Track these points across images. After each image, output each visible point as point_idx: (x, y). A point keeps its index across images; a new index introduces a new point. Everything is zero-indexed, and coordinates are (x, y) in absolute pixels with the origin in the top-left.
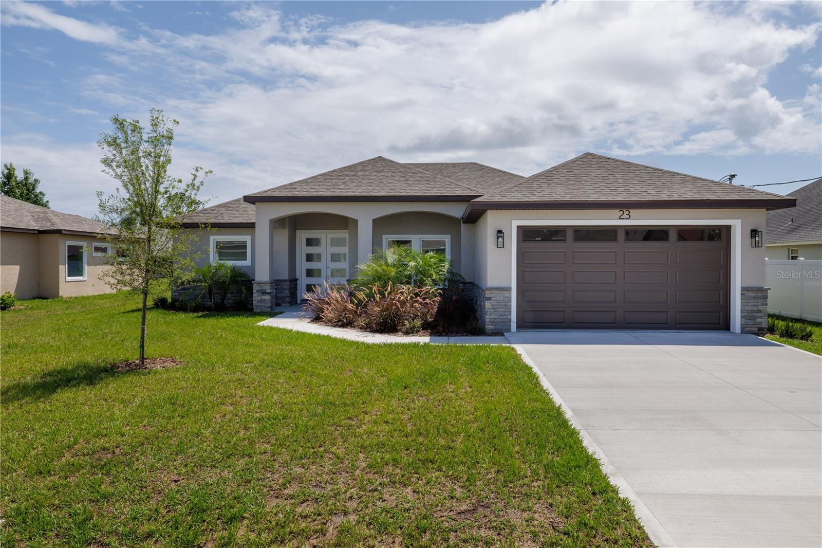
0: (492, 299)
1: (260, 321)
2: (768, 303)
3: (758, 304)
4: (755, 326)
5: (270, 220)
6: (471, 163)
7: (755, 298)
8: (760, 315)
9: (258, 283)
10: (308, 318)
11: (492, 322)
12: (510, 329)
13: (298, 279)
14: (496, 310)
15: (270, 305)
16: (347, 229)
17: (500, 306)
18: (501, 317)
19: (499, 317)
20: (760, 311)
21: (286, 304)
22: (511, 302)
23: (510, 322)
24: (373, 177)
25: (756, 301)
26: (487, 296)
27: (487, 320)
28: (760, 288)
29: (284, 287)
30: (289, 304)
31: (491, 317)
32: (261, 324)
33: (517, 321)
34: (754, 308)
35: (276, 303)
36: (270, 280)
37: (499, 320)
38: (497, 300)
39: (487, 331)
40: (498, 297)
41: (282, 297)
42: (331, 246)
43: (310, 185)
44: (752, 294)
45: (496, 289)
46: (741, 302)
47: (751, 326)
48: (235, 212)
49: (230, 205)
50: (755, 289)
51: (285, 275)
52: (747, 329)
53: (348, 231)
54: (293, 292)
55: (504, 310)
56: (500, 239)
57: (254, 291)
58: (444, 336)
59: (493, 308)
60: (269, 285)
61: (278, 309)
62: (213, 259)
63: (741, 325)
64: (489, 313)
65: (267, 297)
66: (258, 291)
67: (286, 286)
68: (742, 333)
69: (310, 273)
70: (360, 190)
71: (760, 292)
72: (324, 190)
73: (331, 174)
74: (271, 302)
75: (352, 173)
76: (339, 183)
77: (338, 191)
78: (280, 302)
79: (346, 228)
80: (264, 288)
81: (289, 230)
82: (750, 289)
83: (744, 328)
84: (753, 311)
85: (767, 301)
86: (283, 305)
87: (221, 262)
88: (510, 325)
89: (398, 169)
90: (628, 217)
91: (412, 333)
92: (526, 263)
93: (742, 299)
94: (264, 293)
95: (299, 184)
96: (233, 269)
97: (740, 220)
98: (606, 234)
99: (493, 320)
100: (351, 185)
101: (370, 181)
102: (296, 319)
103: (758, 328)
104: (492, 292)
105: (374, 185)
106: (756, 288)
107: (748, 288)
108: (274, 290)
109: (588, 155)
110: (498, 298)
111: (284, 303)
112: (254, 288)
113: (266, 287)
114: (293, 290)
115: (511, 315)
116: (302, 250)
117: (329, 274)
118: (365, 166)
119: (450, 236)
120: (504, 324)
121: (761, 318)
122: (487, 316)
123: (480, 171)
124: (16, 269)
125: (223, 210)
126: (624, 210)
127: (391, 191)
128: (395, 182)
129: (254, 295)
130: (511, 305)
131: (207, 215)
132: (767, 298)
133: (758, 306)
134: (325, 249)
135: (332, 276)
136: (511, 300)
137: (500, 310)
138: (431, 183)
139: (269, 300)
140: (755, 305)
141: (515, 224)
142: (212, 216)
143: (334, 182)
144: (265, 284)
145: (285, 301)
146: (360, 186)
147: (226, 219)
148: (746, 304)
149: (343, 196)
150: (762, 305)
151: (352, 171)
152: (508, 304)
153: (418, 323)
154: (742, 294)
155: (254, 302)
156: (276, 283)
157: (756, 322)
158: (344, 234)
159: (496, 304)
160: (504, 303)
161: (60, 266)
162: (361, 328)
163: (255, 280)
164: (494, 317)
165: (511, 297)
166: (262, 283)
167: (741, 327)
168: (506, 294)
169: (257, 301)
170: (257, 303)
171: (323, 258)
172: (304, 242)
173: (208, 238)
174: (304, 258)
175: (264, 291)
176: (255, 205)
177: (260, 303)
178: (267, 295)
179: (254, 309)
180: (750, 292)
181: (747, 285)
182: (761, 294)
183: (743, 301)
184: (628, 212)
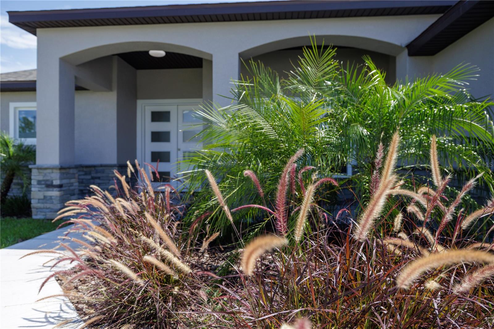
9: (39, 169)
15: (58, 206)
29: (110, 175)
36: (60, 164)
51: (109, 157)
57: (34, 182)
60: (58, 171)
62: (11, 136)
66: (39, 182)
80: (48, 178)
81: (118, 93)
94: (49, 185)
112: (33, 177)
113: (53, 175)
116: (145, 126)
129: (33, 189)
134: (176, 126)
139: (58, 198)
144: (50, 171)
155: (32, 201)
163: (35, 164)
166: (47, 169)
169: (39, 199)
170: (39, 203)
171: (173, 137)
172: (149, 117)
173: (8, 107)
174: (149, 137)
175: (49, 183)
176: (35, 34)
177: (43, 203)
178: (55, 189)
179: (34, 217)
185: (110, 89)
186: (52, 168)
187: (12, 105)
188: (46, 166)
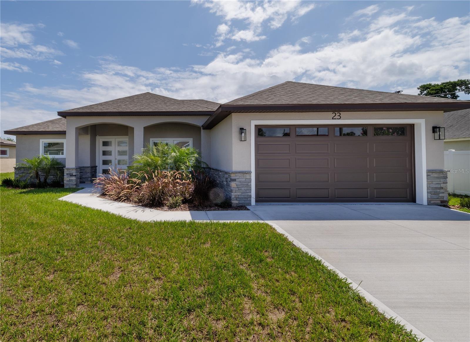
0: (237, 180)
1: (61, 196)
2: (448, 182)
3: (440, 182)
4: (438, 199)
5: (76, 128)
6: (200, 100)
7: (438, 178)
8: (442, 191)
9: (67, 169)
10: (98, 193)
11: (236, 198)
12: (251, 203)
13: (97, 166)
14: (239, 188)
15: (75, 183)
16: (128, 135)
17: (243, 186)
18: (244, 194)
19: (242, 194)
20: (442, 188)
21: (88, 182)
22: (251, 183)
23: (251, 198)
24: (144, 102)
25: (439, 180)
26: (233, 178)
27: (233, 197)
28: (442, 170)
29: (87, 171)
30: (90, 182)
31: (236, 194)
32: (61, 199)
33: (255, 198)
34: (437, 186)
35: (80, 182)
36: (75, 167)
37: (243, 197)
38: (240, 181)
39: (233, 205)
40: (241, 178)
41: (86, 177)
42: (118, 146)
43: (103, 106)
44: (436, 175)
45: (240, 172)
46: (427, 181)
47: (436, 199)
48: (57, 125)
49: (55, 121)
50: (439, 171)
51: (88, 164)
52: (432, 202)
53: (127, 137)
54: (94, 174)
55: (246, 188)
56: (243, 134)
57: (65, 174)
58: (201, 210)
59: (237, 188)
60: (75, 170)
61: (81, 186)
62: (41, 154)
63: (428, 198)
64: (234, 191)
65: (74, 178)
66: (67, 174)
67: (89, 170)
68: (428, 205)
69: (105, 162)
70: (135, 108)
71: (442, 173)
72: (112, 109)
73: (117, 101)
74: (76, 181)
75: (131, 100)
76: (122, 105)
77: (121, 109)
78: (84, 181)
79: (126, 134)
80: (71, 173)
81: (90, 135)
82: (434, 171)
83: (430, 201)
84: (436, 188)
85: (447, 180)
86: (86, 182)
87: (45, 155)
88: (251, 200)
89: (159, 98)
90: (339, 117)
91: (175, 208)
92: (260, 153)
93: (427, 179)
94: (72, 175)
95: (96, 106)
96: (53, 160)
97: (424, 119)
99: (237, 196)
100: (130, 106)
101: (142, 104)
102: (89, 194)
103: (440, 201)
104: (237, 175)
105: (144, 106)
108: (79, 173)
109: (289, 82)
110: (241, 180)
111: (88, 181)
112: (65, 172)
113: (73, 171)
114: (93, 173)
115: (251, 192)
116: (100, 148)
117: (117, 162)
118: (139, 97)
119: (192, 139)
120: (245, 199)
121: (443, 193)
122: (232, 194)
123: (206, 103)
125: (50, 124)
126: (336, 113)
127: (155, 109)
128: (158, 104)
129: (65, 177)
130: (251, 185)
131: (39, 127)
132: (447, 178)
133: (440, 184)
134: (114, 148)
135: (119, 164)
136: (251, 181)
137: (243, 188)
138: (181, 105)
140: (438, 184)
141: (254, 123)
142: (42, 127)
143: (118, 104)
144: (72, 170)
145: (88, 180)
146: (136, 107)
147: (51, 129)
148: (431, 183)
149: (124, 112)
150: (443, 183)
151: (131, 99)
152: (249, 184)
153: (180, 199)
154: (427, 175)
155: (64, 181)
156: (80, 169)
157: (439, 196)
158: (125, 139)
159: (240, 184)
160: (245, 184)
162: (135, 202)
163: (65, 167)
164: (238, 194)
165: (251, 179)
166: (70, 169)
167: (428, 201)
168: (247, 176)
169: (67, 181)
170: (67, 182)
171: (113, 153)
172: (101, 144)
173: (39, 141)
174: (101, 153)
175: (72, 174)
176: (66, 118)
177: (68, 182)
178: (74, 177)
179: (65, 187)
180: (434, 173)
181: (431, 168)
182: (443, 175)
183: (429, 180)
184: (339, 114)
185: (88, 134)
186: (73, 169)
187: (41, 141)
188: (70, 168)
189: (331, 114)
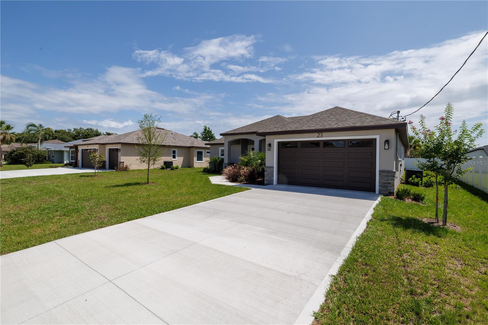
0: (267, 171)
3: (388, 179)
4: (386, 191)
7: (387, 176)
8: (390, 185)
9: (224, 164)
11: (267, 180)
12: (274, 184)
17: (270, 174)
19: (270, 179)
20: (390, 183)
26: (265, 170)
27: (265, 180)
28: (390, 171)
34: (386, 182)
39: (265, 184)
44: (386, 174)
45: (269, 167)
52: (382, 192)
56: (269, 147)
59: (267, 175)
63: (379, 190)
64: (266, 177)
66: (224, 166)
68: (379, 194)
84: (385, 183)
87: (220, 156)
88: (273, 182)
90: (322, 136)
91: (240, 182)
92: (282, 157)
93: (379, 176)
96: (222, 158)
97: (379, 135)
98: (316, 144)
103: (389, 192)
104: (267, 168)
106: (387, 171)
107: (383, 171)
109: (337, 108)
110: (269, 171)
115: (273, 178)
120: (271, 181)
121: (391, 187)
124: (182, 158)
126: (320, 133)
130: (273, 174)
132: (395, 177)
136: (273, 172)
137: (270, 176)
141: (277, 140)
142: (220, 141)
148: (381, 179)
150: (391, 180)
154: (379, 174)
156: (232, 164)
157: (387, 189)
159: (268, 173)
161: (194, 158)
164: (268, 178)
167: (379, 191)
168: (272, 169)
180: (384, 173)
181: (383, 169)
182: (391, 174)
183: (380, 177)
184: (321, 134)
185: (240, 144)
186: (227, 164)
187: (220, 148)
189: (317, 134)
